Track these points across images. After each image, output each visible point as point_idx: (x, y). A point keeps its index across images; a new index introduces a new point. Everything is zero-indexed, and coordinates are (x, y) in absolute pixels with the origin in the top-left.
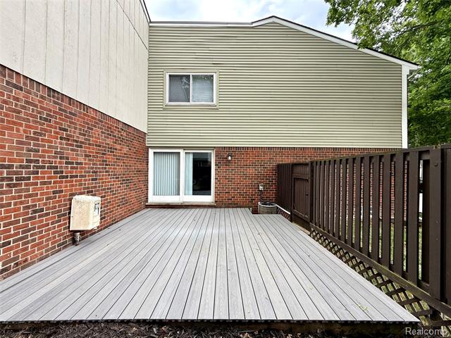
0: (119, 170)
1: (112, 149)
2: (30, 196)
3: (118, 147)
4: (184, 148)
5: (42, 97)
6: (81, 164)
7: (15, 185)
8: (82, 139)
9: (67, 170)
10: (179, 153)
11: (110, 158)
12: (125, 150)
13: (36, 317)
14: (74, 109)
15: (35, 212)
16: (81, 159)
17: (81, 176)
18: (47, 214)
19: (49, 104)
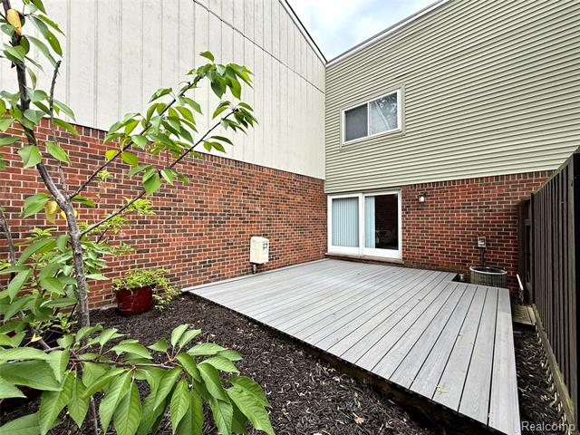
0: (293, 218)
1: (284, 200)
2: (226, 233)
3: (291, 197)
4: (363, 191)
5: (232, 168)
6: (258, 212)
7: (218, 226)
8: (258, 193)
9: (247, 217)
10: (358, 197)
11: (283, 207)
12: (299, 199)
13: (211, 299)
14: (252, 171)
15: (228, 244)
16: (258, 209)
17: (258, 222)
18: (236, 247)
19: (236, 172)
